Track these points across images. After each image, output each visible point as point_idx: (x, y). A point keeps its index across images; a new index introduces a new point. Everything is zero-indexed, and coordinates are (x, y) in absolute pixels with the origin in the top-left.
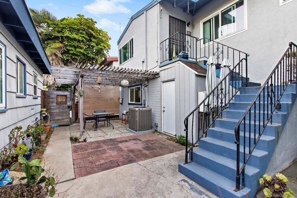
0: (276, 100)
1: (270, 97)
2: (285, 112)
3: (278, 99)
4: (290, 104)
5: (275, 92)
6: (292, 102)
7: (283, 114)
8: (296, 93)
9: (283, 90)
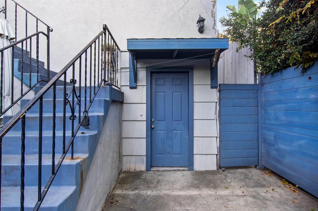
0: (83, 109)
1: (70, 105)
2: (94, 130)
3: (85, 108)
4: (102, 116)
5: (80, 96)
6: (105, 113)
7: (92, 135)
8: (109, 100)
9: (94, 94)
